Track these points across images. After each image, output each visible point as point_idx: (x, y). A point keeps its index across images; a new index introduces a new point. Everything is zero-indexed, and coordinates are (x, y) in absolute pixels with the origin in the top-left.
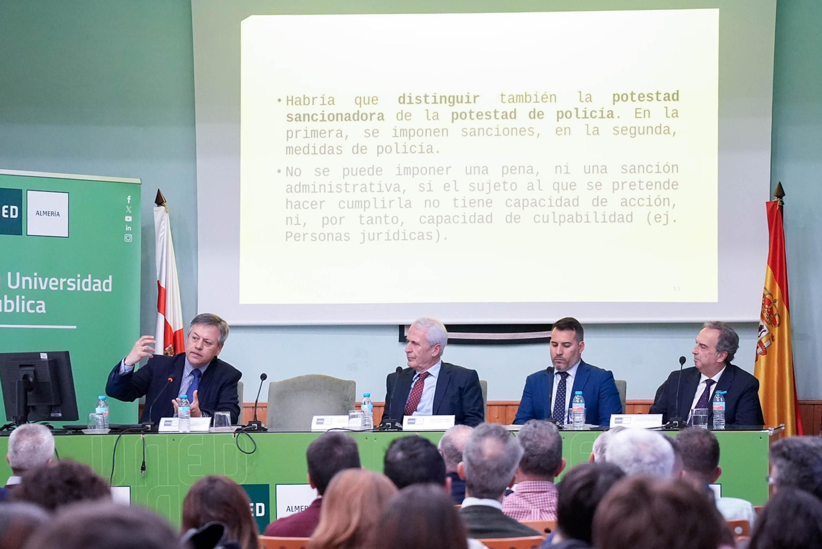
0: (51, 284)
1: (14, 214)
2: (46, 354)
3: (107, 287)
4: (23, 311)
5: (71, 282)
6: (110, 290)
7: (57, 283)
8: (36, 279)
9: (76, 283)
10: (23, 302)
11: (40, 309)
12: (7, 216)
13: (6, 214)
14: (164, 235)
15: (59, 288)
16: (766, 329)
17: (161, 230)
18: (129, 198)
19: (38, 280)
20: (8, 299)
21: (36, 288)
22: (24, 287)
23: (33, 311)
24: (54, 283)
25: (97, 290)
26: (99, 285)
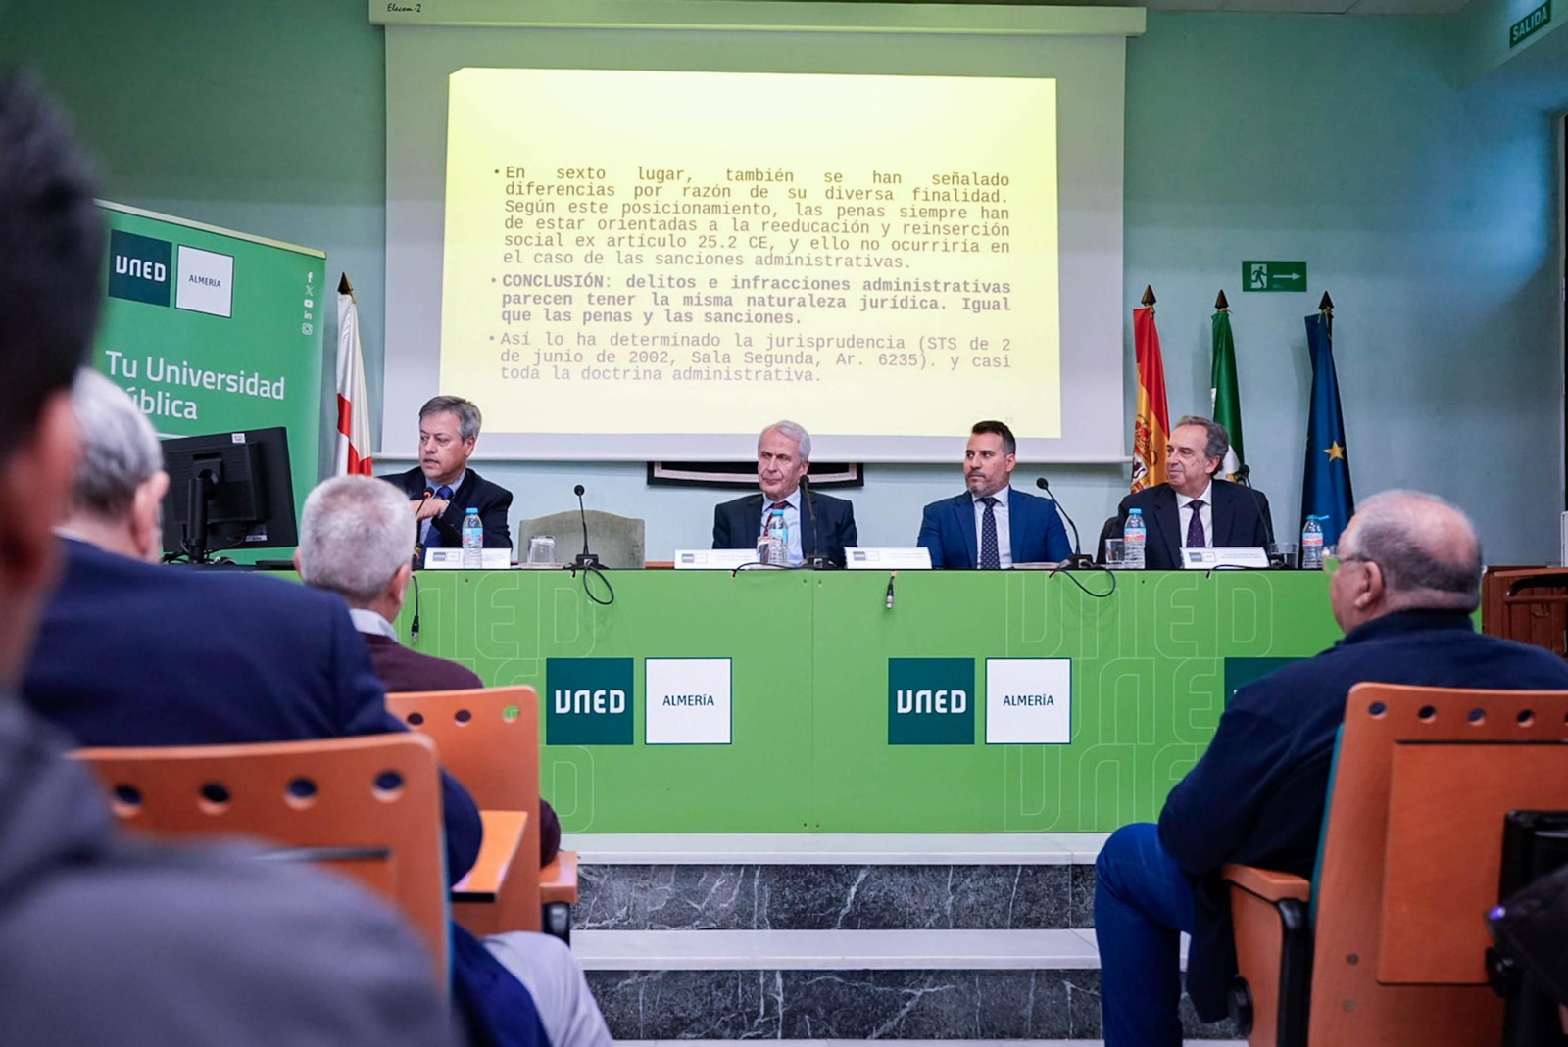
0: (205, 380)
1: (160, 276)
2: (243, 435)
3: (278, 393)
4: (166, 412)
5: (232, 380)
6: (281, 397)
7: (213, 380)
8: (185, 370)
9: (238, 382)
10: (167, 401)
11: (190, 413)
12: (149, 277)
13: (148, 274)
14: (349, 333)
15: (216, 386)
17: (345, 326)
18: (310, 276)
19: (188, 371)
20: (146, 395)
21: (185, 383)
22: (168, 380)
23: (180, 416)
24: (208, 379)
25: (264, 395)
26: (268, 388)
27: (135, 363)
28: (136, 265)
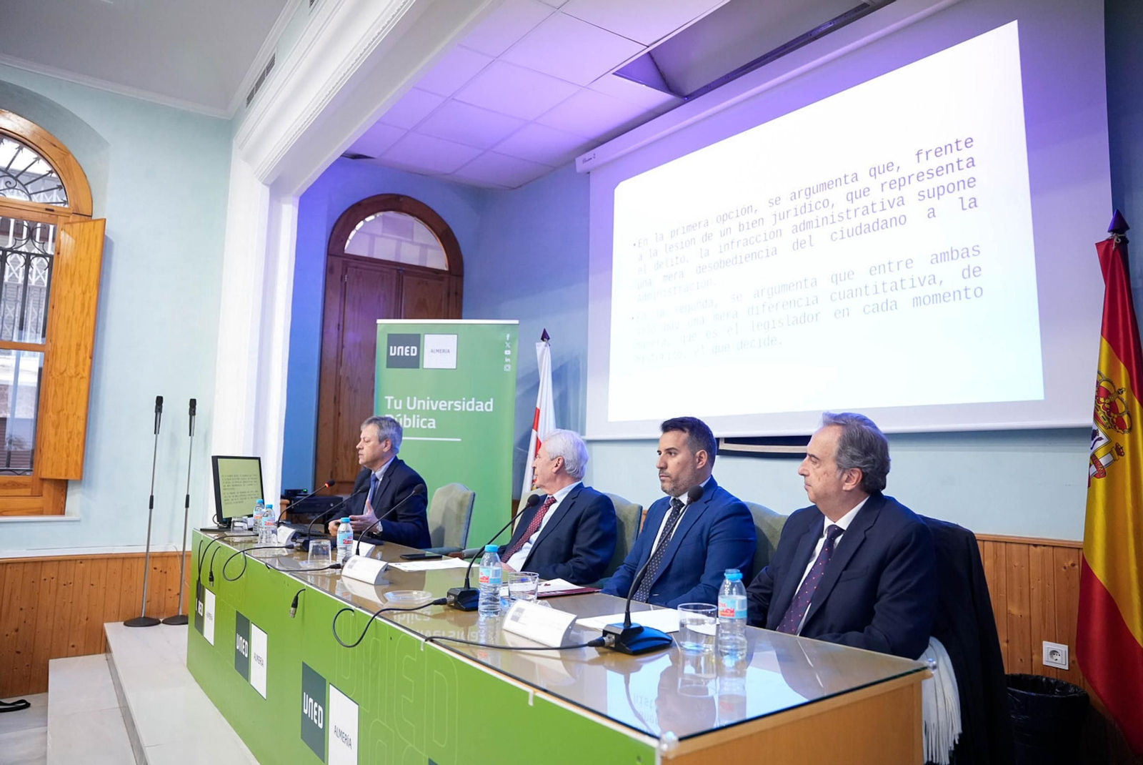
0: (441, 406)
1: (414, 352)
3: (489, 408)
4: (418, 426)
5: (458, 404)
6: (491, 410)
7: (445, 405)
8: (428, 402)
9: (461, 405)
10: (418, 420)
11: (431, 425)
12: (408, 355)
13: (408, 353)
15: (447, 409)
16: (1103, 436)
17: (543, 362)
18: (508, 336)
19: (430, 402)
20: (407, 417)
21: (428, 408)
22: (419, 408)
23: (425, 427)
24: (442, 405)
25: (479, 410)
26: (482, 406)
27: (401, 401)
28: (400, 350)
